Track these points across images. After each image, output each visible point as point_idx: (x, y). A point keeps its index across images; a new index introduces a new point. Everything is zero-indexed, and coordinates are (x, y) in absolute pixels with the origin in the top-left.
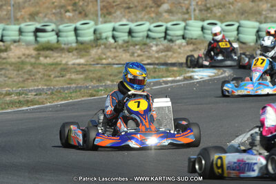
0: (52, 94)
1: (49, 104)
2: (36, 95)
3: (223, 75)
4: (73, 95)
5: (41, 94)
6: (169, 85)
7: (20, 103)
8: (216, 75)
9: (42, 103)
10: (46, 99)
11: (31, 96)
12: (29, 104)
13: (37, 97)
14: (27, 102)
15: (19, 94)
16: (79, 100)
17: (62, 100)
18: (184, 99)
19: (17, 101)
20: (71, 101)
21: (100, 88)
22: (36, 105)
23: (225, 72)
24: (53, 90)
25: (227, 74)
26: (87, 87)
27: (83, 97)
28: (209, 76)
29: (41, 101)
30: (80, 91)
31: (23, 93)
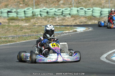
0: (19, 38)
1: (18, 42)
2: (12, 38)
3: (89, 30)
4: (28, 38)
5: (14, 38)
6: (67, 34)
7: (6, 42)
8: (86, 30)
9: (16, 42)
10: (17, 40)
11: (10, 39)
12: (10, 42)
13: (13, 39)
14: (9, 41)
15: (5, 38)
16: (31, 40)
17: (24, 40)
18: (75, 39)
19: (5, 41)
20: (28, 41)
21: (39, 35)
22: (13, 42)
23: (90, 28)
24: (19, 36)
25: (91, 29)
26: (33, 35)
27: (32, 39)
28: (84, 30)
29: (15, 41)
30: (30, 37)
31: (7, 38)
